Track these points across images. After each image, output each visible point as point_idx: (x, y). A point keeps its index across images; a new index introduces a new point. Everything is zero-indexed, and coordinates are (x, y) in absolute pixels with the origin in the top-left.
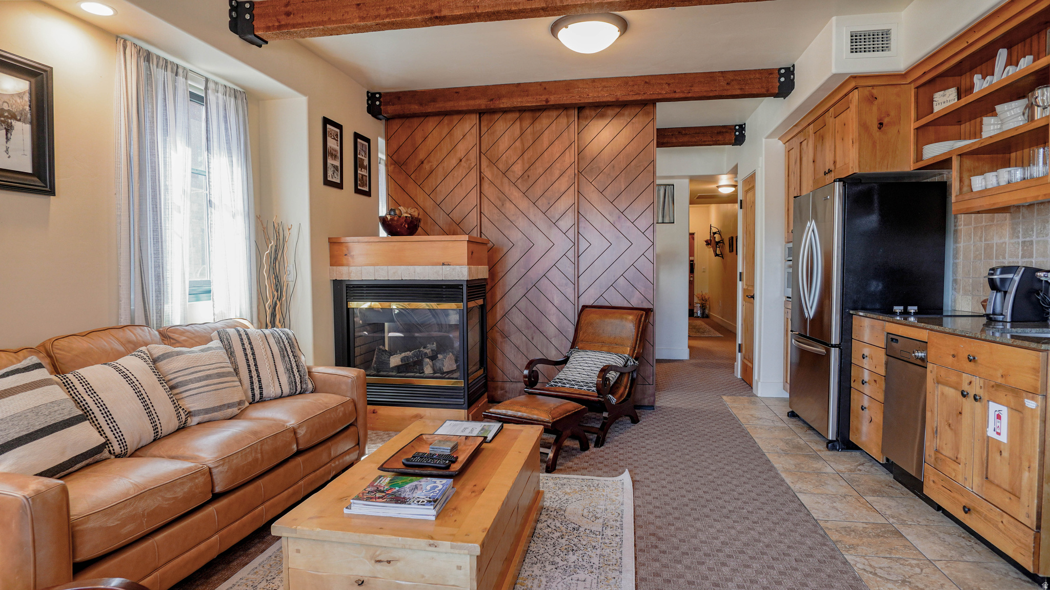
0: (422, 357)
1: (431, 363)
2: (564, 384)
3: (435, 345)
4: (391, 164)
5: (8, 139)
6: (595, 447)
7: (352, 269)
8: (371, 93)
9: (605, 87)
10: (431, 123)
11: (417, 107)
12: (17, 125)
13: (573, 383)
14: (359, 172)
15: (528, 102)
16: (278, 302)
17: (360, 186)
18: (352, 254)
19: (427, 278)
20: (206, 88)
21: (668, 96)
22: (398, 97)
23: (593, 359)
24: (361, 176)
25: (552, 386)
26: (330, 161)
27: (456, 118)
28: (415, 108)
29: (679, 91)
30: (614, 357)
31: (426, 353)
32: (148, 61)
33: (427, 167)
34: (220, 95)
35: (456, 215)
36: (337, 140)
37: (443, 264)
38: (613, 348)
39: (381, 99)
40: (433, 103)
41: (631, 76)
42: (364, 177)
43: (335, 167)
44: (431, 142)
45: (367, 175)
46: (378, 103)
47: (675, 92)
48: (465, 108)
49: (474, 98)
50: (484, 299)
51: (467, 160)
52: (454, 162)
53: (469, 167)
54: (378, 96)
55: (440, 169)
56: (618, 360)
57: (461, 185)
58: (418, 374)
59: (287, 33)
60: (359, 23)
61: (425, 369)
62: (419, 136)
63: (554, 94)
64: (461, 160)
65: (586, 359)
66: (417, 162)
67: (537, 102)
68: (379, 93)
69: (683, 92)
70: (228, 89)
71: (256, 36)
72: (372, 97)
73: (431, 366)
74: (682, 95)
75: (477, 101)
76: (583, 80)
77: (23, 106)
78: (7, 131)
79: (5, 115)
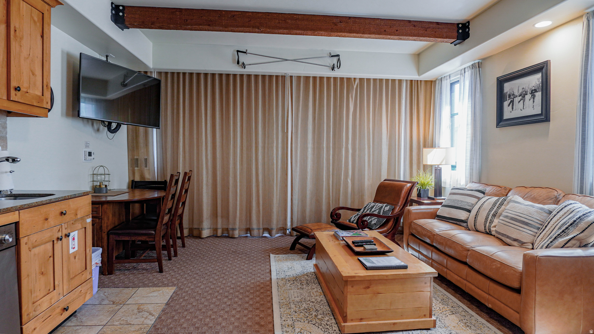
5: (534, 102)
12: (537, 94)
77: (539, 85)
78: (533, 98)
79: (533, 92)
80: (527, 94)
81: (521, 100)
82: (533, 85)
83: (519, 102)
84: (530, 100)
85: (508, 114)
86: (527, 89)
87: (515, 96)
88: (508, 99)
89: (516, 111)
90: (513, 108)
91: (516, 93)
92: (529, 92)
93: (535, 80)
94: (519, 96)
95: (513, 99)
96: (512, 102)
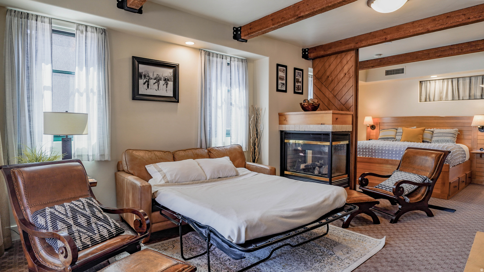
0: (315, 166)
1: (318, 169)
2: (383, 187)
3: (322, 161)
4: (315, 79)
5: (167, 87)
6: (390, 223)
7: (287, 126)
8: (304, 49)
9: (420, 25)
10: (332, 58)
11: (323, 52)
12: (169, 82)
13: (387, 187)
14: (296, 84)
15: (376, 41)
16: (256, 139)
17: (296, 90)
18: (287, 119)
19: (315, 130)
20: (231, 61)
21: (464, 22)
22: (315, 49)
23: (403, 177)
24: (297, 86)
25: (376, 188)
26: (280, 81)
27: (343, 54)
28: (322, 53)
29: (473, 17)
30: (415, 177)
31: (317, 164)
32: (209, 56)
33: (330, 79)
34: (236, 62)
35: (343, 101)
36: (284, 72)
37: (322, 124)
38: (419, 172)
39: (309, 51)
40: (330, 49)
41: (437, 15)
42: (299, 87)
43: (283, 84)
44: (332, 67)
45: (301, 85)
46: (307, 53)
47: (469, 18)
48: (344, 49)
49: (348, 44)
50: (349, 141)
51: (349, 74)
52: (342, 75)
53: (349, 77)
54: (307, 50)
55: (336, 79)
56: (418, 179)
57: (346, 86)
58: (312, 174)
59: (251, 36)
60: (272, 27)
61: (315, 171)
62: (327, 64)
63: (390, 34)
64: (346, 74)
65: (399, 176)
66: (326, 77)
67: (380, 40)
68: (308, 49)
69: (476, 17)
70: (239, 59)
71: (242, 39)
72: (304, 51)
73: (318, 171)
74: (474, 19)
75: (350, 45)
76: (407, 23)
77: (171, 77)
78: (167, 85)
79: (166, 80)
80: (161, 80)
81: (156, 83)
82: (166, 75)
83: (154, 84)
84: (164, 85)
85: (143, 90)
86: (161, 76)
87: (150, 78)
88: (143, 78)
89: (152, 90)
90: (148, 87)
91: (151, 76)
92: (163, 79)
93: (169, 72)
94: (154, 79)
95: (149, 80)
96: (148, 82)
